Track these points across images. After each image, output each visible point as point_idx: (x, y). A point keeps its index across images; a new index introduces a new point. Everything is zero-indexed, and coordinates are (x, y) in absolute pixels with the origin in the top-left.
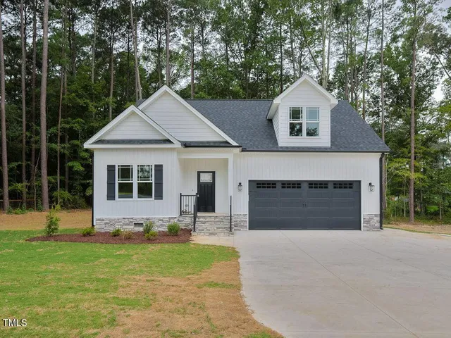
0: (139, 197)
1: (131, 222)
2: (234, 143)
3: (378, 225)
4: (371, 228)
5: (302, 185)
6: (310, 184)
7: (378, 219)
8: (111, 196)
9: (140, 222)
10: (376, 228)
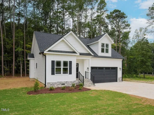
0: (63, 74)
1: (61, 83)
2: (93, 54)
3: (121, 80)
4: (120, 81)
5: (104, 68)
6: (106, 68)
7: (121, 78)
8: (53, 73)
9: (64, 83)
10: (121, 81)
